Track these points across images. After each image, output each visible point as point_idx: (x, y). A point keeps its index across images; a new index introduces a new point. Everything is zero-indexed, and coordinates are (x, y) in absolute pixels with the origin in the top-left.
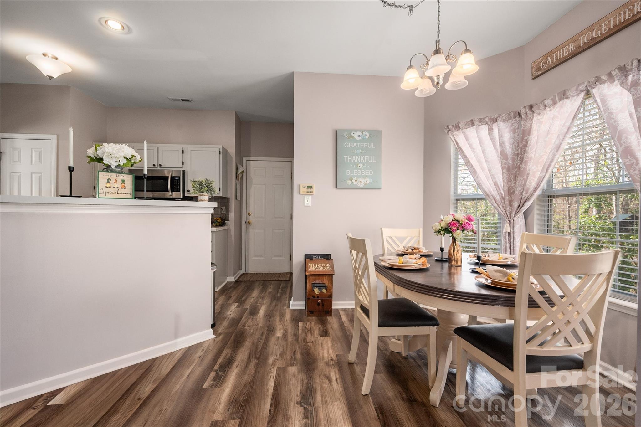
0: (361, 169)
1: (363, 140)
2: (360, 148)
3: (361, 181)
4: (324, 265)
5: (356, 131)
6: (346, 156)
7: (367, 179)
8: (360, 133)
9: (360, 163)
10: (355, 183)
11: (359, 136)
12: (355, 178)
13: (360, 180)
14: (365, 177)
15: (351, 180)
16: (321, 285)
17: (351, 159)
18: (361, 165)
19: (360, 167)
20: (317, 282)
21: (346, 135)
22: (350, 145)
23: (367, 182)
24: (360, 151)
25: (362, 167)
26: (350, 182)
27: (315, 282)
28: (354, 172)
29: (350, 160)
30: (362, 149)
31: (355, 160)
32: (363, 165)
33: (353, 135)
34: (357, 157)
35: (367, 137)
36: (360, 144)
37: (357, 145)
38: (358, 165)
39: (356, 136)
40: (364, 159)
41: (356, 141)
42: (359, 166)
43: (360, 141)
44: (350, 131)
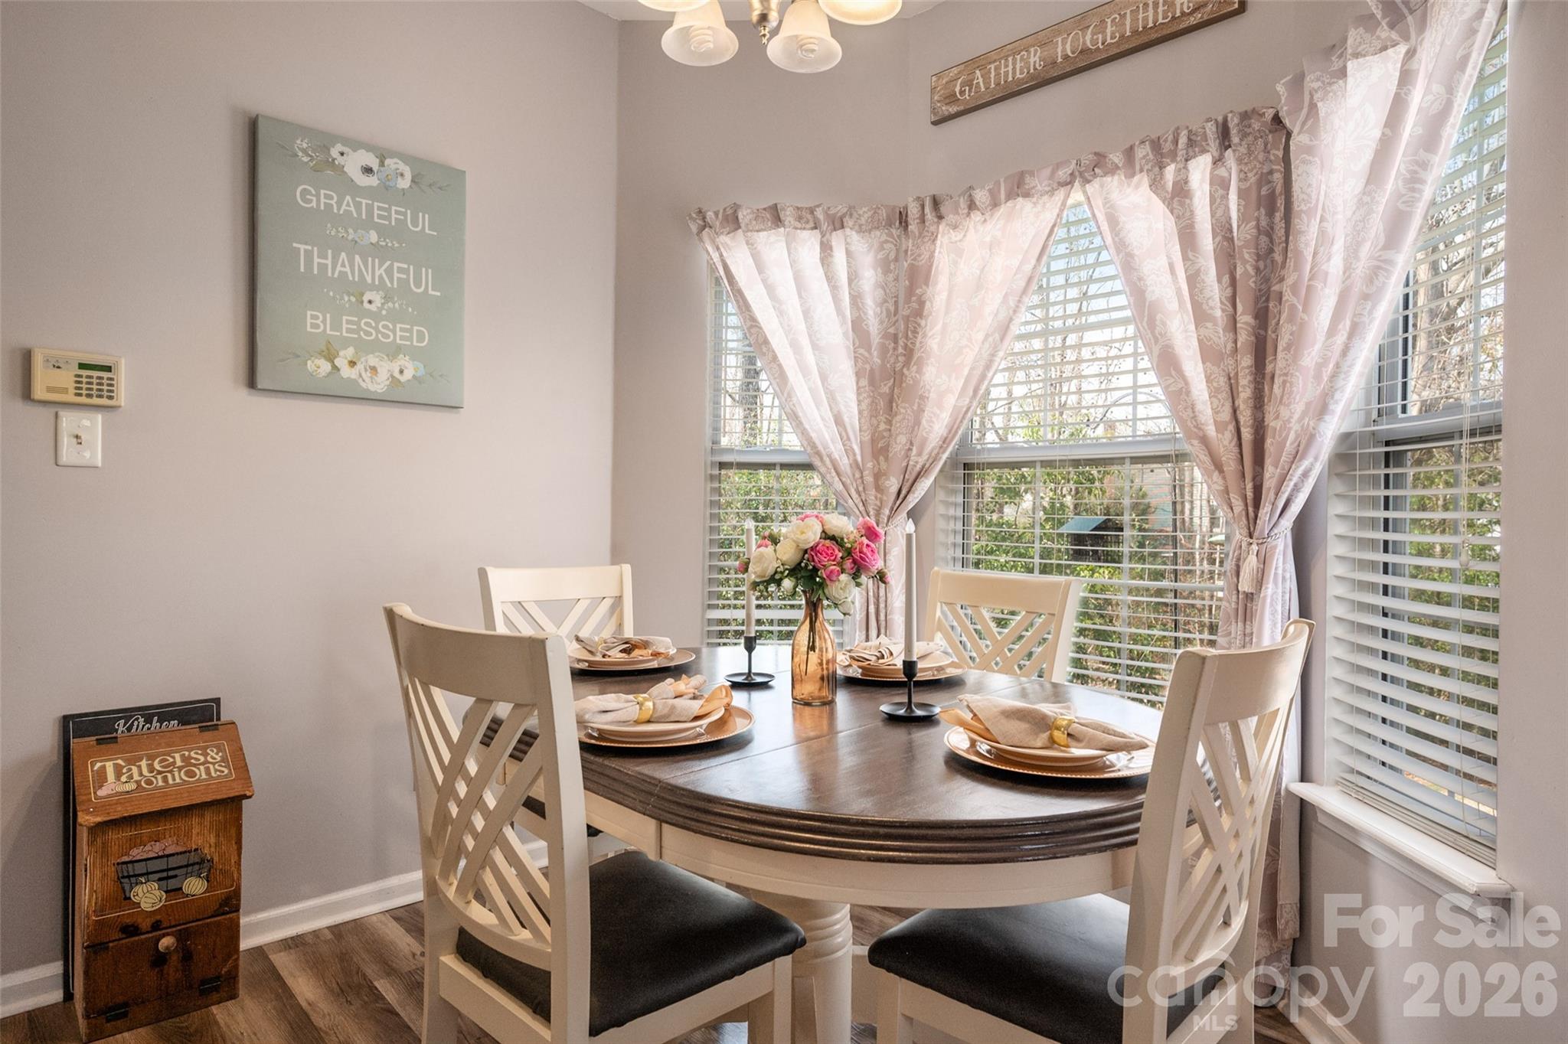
0: (376, 316)
1: (386, 191)
2: (369, 224)
3: (374, 369)
5: (356, 145)
6: (302, 247)
7: (403, 361)
8: (373, 162)
9: (373, 288)
10: (347, 372)
11: (368, 170)
12: (349, 352)
13: (372, 360)
14: (393, 352)
15: (330, 356)
16: (175, 862)
17: (329, 262)
18: (377, 298)
19: (373, 308)
20: (152, 849)
21: (304, 151)
22: (323, 200)
23: (401, 372)
24: (373, 237)
25: (380, 309)
26: (325, 367)
27: (137, 854)
28: (345, 326)
29: (323, 268)
30: (382, 231)
31: (347, 269)
32: (387, 298)
33: (340, 160)
34: (357, 258)
35: (405, 184)
36: (370, 209)
37: (358, 205)
38: (362, 294)
39: (353, 163)
40: (389, 272)
41: (351, 187)
42: (366, 298)
43: (369, 192)
44: (323, 141)
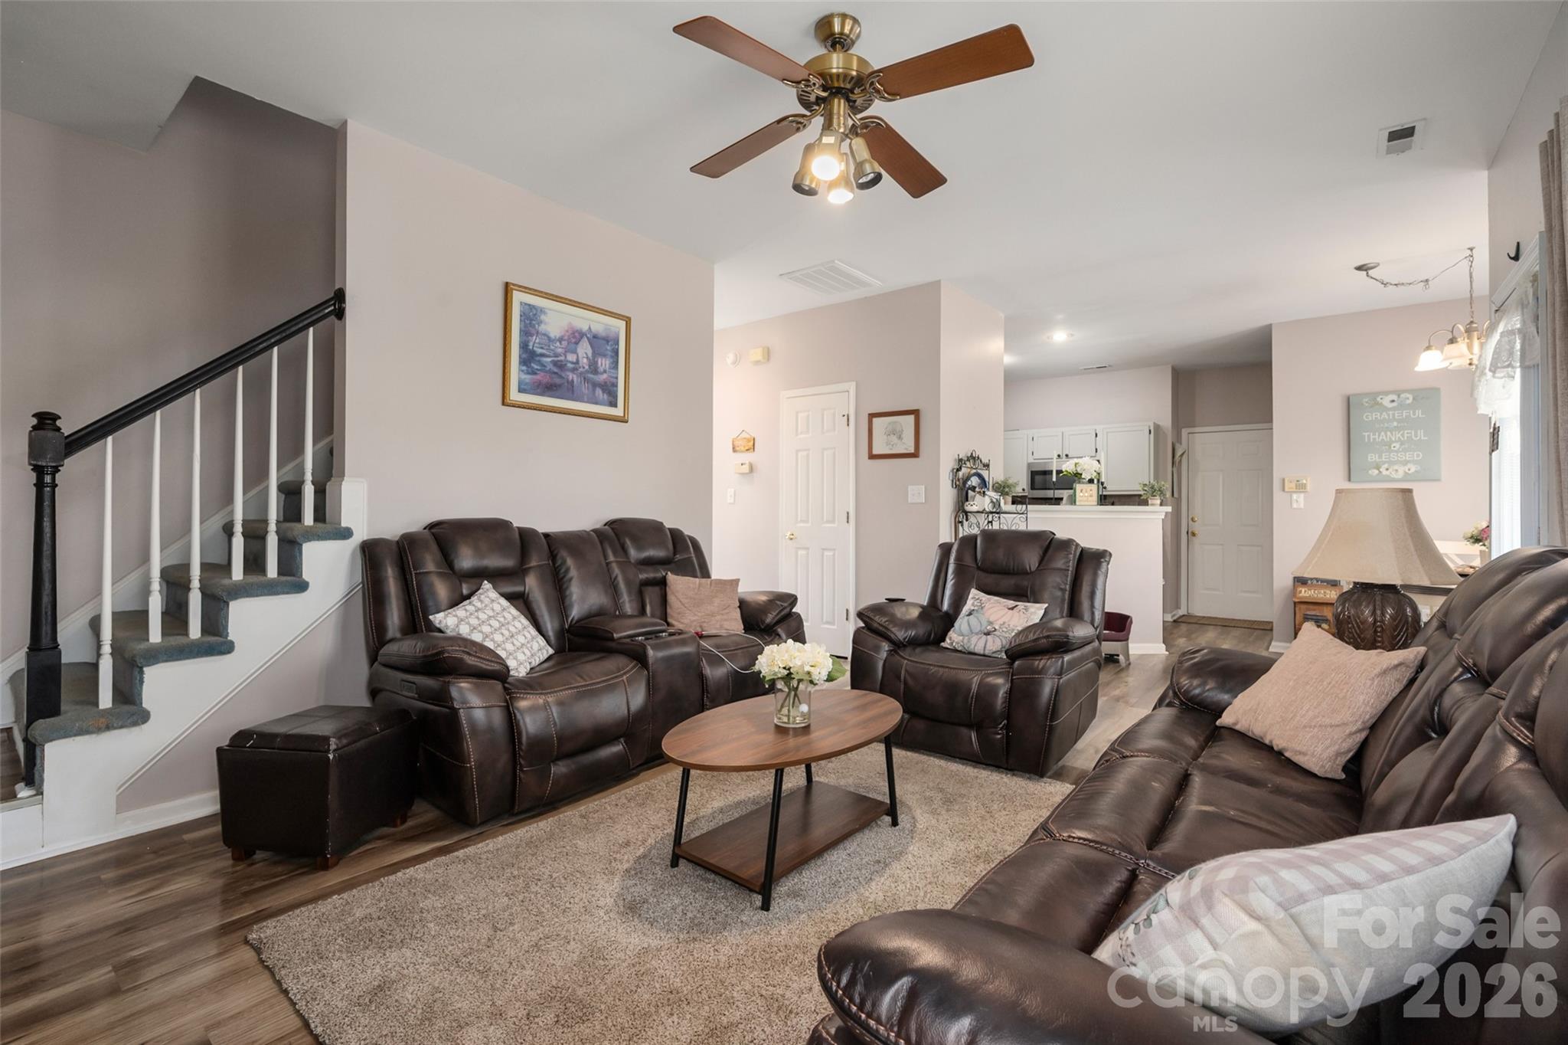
0: (1397, 452)
1: (1402, 406)
2: (1394, 419)
3: (1397, 470)
4: (1325, 592)
5: (1387, 393)
6: (1366, 434)
7: (1409, 466)
8: (1394, 397)
9: (1396, 442)
10: (1385, 473)
11: (1393, 401)
12: (1386, 466)
13: (1396, 467)
14: (1406, 463)
15: (1378, 468)
16: (1319, 618)
17: (1377, 437)
18: (1397, 445)
19: (1395, 449)
20: (1313, 613)
21: (1367, 402)
22: (1374, 417)
23: (1409, 470)
24: (1395, 424)
25: (1399, 449)
26: (1376, 472)
27: (1308, 613)
28: (1384, 457)
29: (1374, 439)
30: (1399, 421)
31: (1384, 438)
32: (1402, 444)
33: (1380, 401)
34: (1389, 433)
35: (1410, 401)
36: (1394, 415)
37: (1389, 415)
38: (1391, 444)
39: (1386, 401)
40: (1403, 435)
41: (1387, 409)
42: (1392, 446)
43: (1394, 409)
44: (1374, 396)
